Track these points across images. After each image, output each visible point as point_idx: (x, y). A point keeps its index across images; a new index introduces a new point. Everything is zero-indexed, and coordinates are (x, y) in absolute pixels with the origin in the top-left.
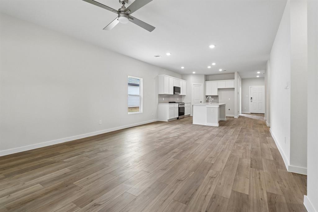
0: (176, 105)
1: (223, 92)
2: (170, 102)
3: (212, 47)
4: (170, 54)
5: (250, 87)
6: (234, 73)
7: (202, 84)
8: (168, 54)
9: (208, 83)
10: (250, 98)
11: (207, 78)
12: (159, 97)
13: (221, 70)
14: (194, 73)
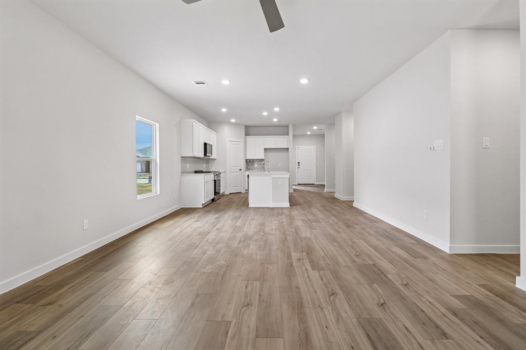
0: (211, 177)
1: (271, 155)
2: (196, 172)
3: (304, 81)
4: (229, 82)
5: (297, 147)
6: (287, 126)
7: (242, 141)
8: (226, 82)
9: (250, 139)
10: (297, 163)
11: (249, 131)
12: (182, 162)
13: (275, 120)
14: (233, 121)
